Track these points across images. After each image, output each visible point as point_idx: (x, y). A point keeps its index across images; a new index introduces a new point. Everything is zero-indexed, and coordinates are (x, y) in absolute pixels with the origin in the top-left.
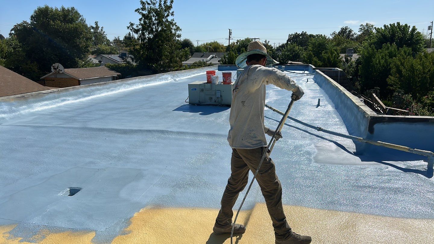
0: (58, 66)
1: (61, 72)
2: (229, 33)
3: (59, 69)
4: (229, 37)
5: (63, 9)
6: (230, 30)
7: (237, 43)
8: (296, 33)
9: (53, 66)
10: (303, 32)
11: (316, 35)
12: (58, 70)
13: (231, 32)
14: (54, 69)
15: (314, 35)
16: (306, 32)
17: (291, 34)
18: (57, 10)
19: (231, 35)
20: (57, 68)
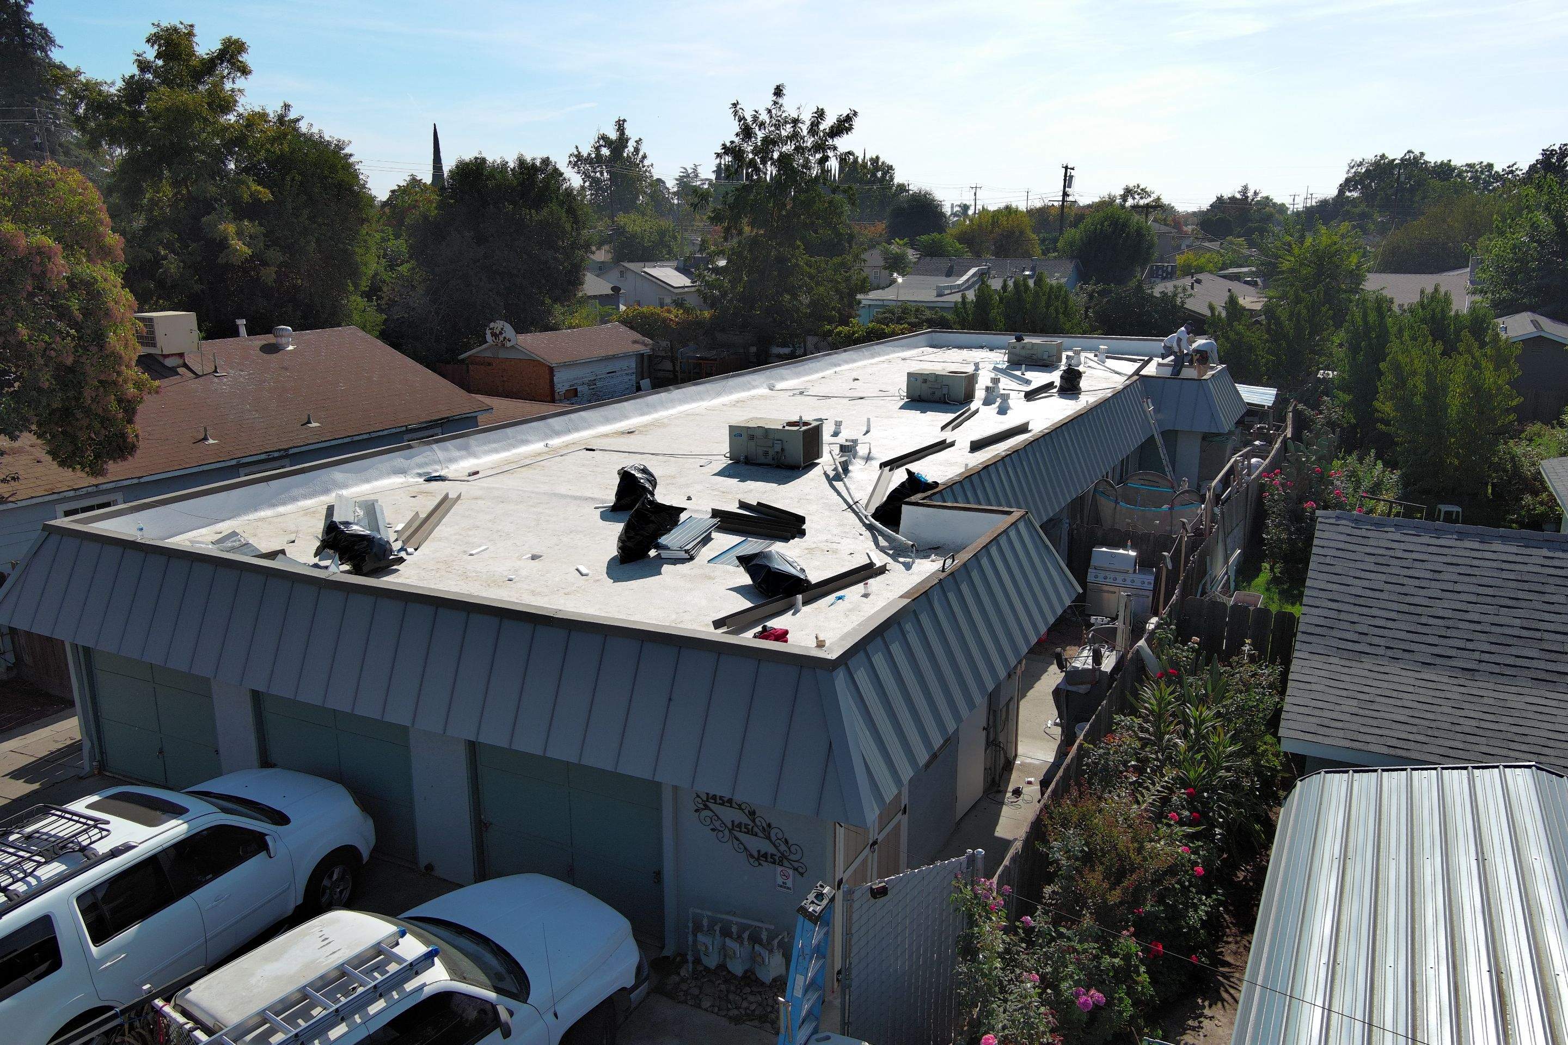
0: (502, 329)
1: (509, 344)
2: (1065, 180)
3: (503, 335)
4: (1061, 193)
5: (521, 162)
6: (1066, 168)
7: (1124, 198)
8: (1383, 156)
9: (491, 329)
10: (1409, 152)
11: (1467, 165)
12: (501, 339)
13: (1071, 177)
14: (494, 335)
15: (1459, 165)
16: (1422, 154)
17: (1359, 160)
18: (504, 165)
19: (1070, 186)
20: (500, 333)
